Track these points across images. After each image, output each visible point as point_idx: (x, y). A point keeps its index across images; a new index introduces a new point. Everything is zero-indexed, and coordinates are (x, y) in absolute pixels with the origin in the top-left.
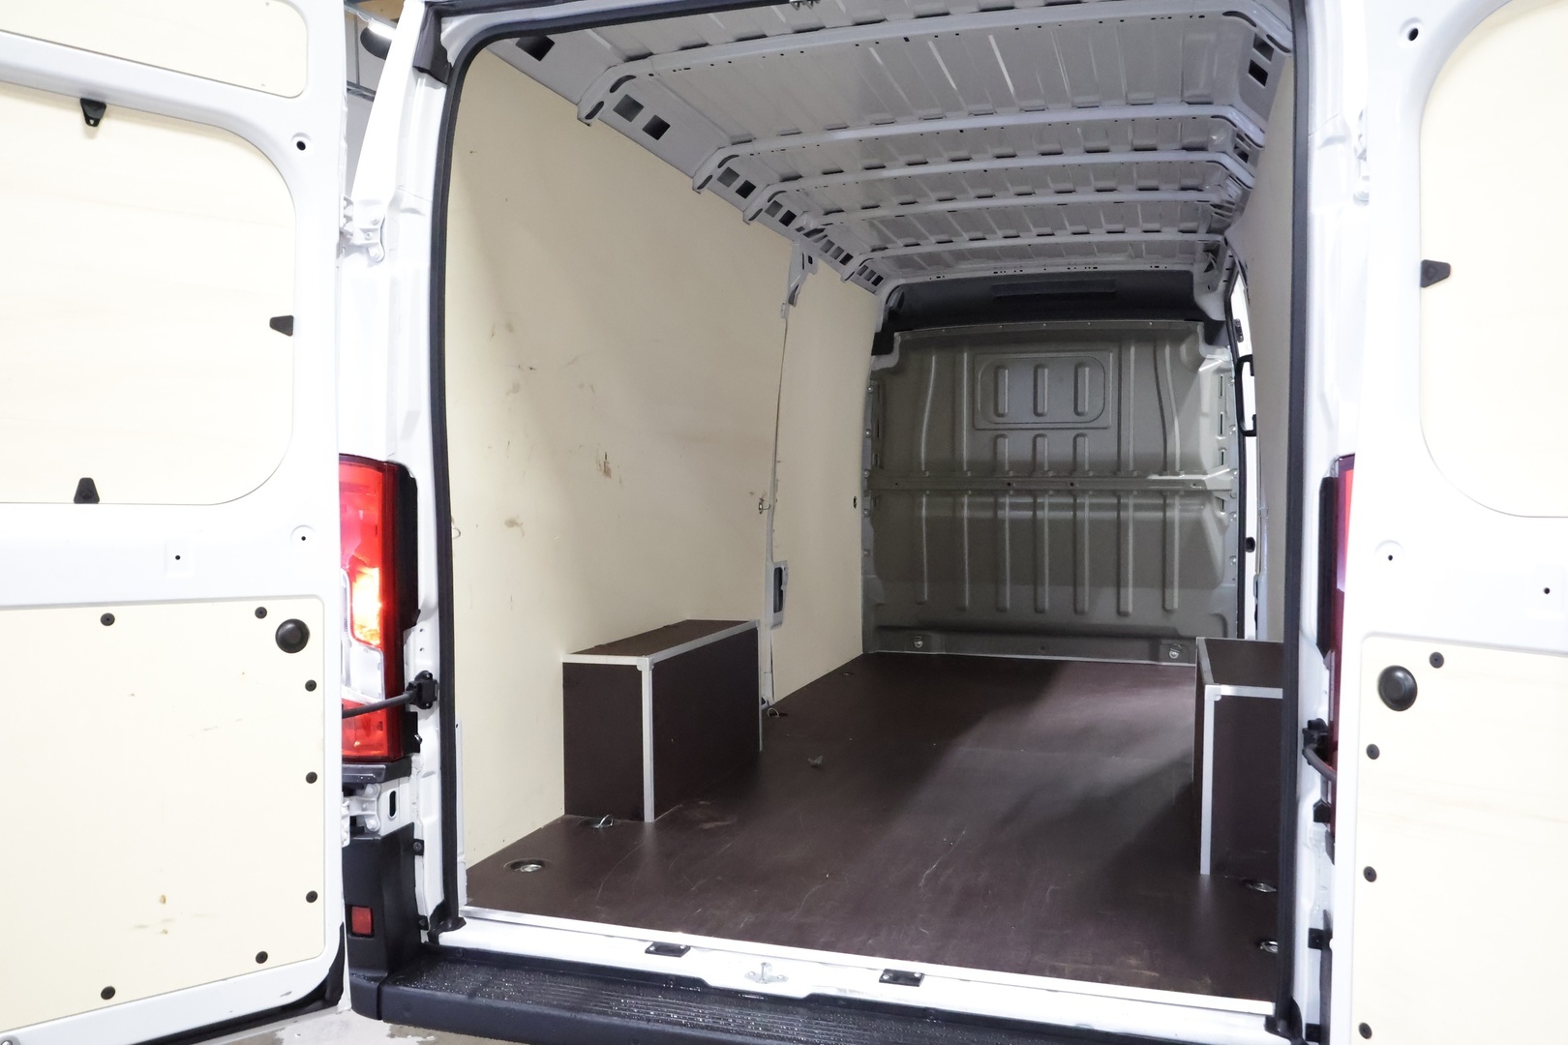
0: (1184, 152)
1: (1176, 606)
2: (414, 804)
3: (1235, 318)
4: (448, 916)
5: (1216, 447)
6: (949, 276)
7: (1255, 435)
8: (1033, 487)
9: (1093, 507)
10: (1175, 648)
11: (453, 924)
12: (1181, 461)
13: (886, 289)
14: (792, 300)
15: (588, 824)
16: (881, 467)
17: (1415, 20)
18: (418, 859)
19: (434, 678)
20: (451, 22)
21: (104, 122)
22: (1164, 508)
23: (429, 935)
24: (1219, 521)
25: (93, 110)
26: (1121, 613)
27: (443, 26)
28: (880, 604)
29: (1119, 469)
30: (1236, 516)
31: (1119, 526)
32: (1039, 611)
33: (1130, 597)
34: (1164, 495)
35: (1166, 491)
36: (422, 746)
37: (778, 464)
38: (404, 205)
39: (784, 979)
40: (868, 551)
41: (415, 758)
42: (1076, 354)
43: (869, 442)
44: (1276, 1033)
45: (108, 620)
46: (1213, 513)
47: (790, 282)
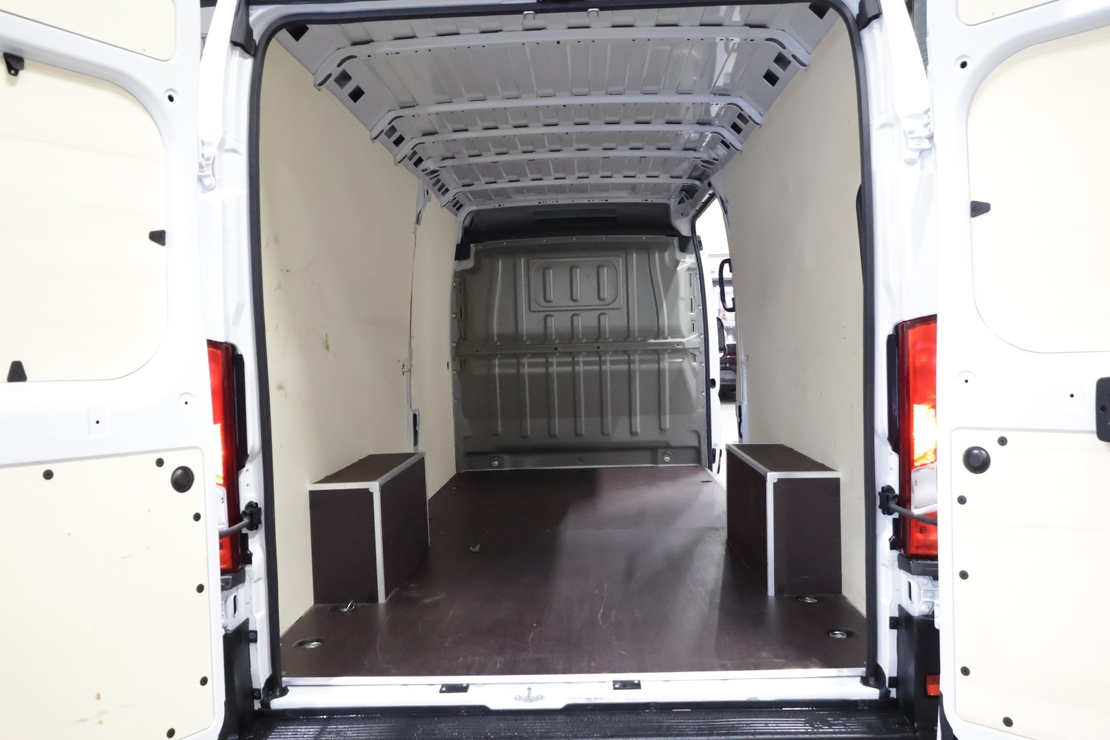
0: (698, 126)
1: (668, 426)
2: (248, 603)
3: (697, 234)
4: (275, 686)
5: (690, 320)
6: (507, 205)
7: (734, 311)
8: (572, 350)
9: (612, 363)
10: (668, 455)
11: (280, 692)
12: (668, 330)
13: (464, 212)
14: (418, 222)
15: (336, 610)
16: (465, 339)
17: (965, 56)
18: (252, 646)
19: (259, 506)
20: (257, 9)
21: (21, 73)
22: (659, 361)
23: (262, 703)
24: (693, 369)
25: (14, 63)
26: (632, 433)
27: (250, 12)
28: (466, 437)
29: (628, 336)
30: (703, 365)
31: (630, 375)
32: (578, 435)
33: (638, 421)
34: (658, 352)
35: (659, 350)
36: (254, 559)
37: (412, 339)
38: (227, 146)
39: (542, 698)
40: (457, 399)
41: (247, 568)
42: (597, 259)
43: (455, 321)
44: (870, 686)
45: (48, 475)
46: (689, 362)
47: (417, 210)
